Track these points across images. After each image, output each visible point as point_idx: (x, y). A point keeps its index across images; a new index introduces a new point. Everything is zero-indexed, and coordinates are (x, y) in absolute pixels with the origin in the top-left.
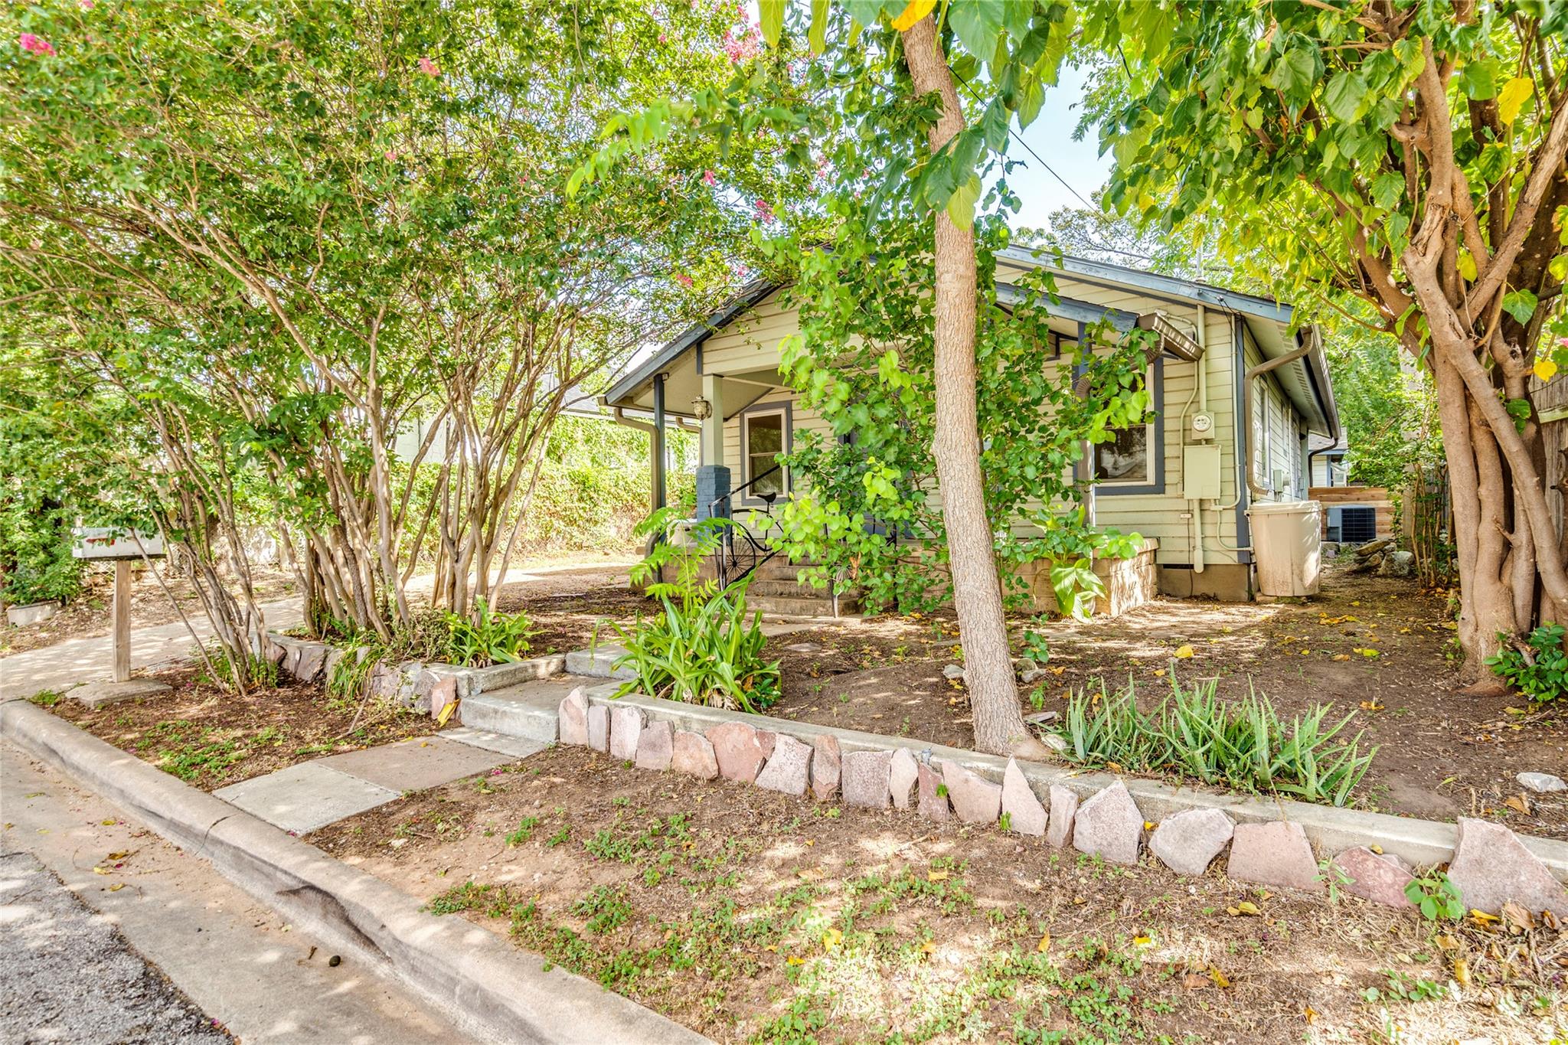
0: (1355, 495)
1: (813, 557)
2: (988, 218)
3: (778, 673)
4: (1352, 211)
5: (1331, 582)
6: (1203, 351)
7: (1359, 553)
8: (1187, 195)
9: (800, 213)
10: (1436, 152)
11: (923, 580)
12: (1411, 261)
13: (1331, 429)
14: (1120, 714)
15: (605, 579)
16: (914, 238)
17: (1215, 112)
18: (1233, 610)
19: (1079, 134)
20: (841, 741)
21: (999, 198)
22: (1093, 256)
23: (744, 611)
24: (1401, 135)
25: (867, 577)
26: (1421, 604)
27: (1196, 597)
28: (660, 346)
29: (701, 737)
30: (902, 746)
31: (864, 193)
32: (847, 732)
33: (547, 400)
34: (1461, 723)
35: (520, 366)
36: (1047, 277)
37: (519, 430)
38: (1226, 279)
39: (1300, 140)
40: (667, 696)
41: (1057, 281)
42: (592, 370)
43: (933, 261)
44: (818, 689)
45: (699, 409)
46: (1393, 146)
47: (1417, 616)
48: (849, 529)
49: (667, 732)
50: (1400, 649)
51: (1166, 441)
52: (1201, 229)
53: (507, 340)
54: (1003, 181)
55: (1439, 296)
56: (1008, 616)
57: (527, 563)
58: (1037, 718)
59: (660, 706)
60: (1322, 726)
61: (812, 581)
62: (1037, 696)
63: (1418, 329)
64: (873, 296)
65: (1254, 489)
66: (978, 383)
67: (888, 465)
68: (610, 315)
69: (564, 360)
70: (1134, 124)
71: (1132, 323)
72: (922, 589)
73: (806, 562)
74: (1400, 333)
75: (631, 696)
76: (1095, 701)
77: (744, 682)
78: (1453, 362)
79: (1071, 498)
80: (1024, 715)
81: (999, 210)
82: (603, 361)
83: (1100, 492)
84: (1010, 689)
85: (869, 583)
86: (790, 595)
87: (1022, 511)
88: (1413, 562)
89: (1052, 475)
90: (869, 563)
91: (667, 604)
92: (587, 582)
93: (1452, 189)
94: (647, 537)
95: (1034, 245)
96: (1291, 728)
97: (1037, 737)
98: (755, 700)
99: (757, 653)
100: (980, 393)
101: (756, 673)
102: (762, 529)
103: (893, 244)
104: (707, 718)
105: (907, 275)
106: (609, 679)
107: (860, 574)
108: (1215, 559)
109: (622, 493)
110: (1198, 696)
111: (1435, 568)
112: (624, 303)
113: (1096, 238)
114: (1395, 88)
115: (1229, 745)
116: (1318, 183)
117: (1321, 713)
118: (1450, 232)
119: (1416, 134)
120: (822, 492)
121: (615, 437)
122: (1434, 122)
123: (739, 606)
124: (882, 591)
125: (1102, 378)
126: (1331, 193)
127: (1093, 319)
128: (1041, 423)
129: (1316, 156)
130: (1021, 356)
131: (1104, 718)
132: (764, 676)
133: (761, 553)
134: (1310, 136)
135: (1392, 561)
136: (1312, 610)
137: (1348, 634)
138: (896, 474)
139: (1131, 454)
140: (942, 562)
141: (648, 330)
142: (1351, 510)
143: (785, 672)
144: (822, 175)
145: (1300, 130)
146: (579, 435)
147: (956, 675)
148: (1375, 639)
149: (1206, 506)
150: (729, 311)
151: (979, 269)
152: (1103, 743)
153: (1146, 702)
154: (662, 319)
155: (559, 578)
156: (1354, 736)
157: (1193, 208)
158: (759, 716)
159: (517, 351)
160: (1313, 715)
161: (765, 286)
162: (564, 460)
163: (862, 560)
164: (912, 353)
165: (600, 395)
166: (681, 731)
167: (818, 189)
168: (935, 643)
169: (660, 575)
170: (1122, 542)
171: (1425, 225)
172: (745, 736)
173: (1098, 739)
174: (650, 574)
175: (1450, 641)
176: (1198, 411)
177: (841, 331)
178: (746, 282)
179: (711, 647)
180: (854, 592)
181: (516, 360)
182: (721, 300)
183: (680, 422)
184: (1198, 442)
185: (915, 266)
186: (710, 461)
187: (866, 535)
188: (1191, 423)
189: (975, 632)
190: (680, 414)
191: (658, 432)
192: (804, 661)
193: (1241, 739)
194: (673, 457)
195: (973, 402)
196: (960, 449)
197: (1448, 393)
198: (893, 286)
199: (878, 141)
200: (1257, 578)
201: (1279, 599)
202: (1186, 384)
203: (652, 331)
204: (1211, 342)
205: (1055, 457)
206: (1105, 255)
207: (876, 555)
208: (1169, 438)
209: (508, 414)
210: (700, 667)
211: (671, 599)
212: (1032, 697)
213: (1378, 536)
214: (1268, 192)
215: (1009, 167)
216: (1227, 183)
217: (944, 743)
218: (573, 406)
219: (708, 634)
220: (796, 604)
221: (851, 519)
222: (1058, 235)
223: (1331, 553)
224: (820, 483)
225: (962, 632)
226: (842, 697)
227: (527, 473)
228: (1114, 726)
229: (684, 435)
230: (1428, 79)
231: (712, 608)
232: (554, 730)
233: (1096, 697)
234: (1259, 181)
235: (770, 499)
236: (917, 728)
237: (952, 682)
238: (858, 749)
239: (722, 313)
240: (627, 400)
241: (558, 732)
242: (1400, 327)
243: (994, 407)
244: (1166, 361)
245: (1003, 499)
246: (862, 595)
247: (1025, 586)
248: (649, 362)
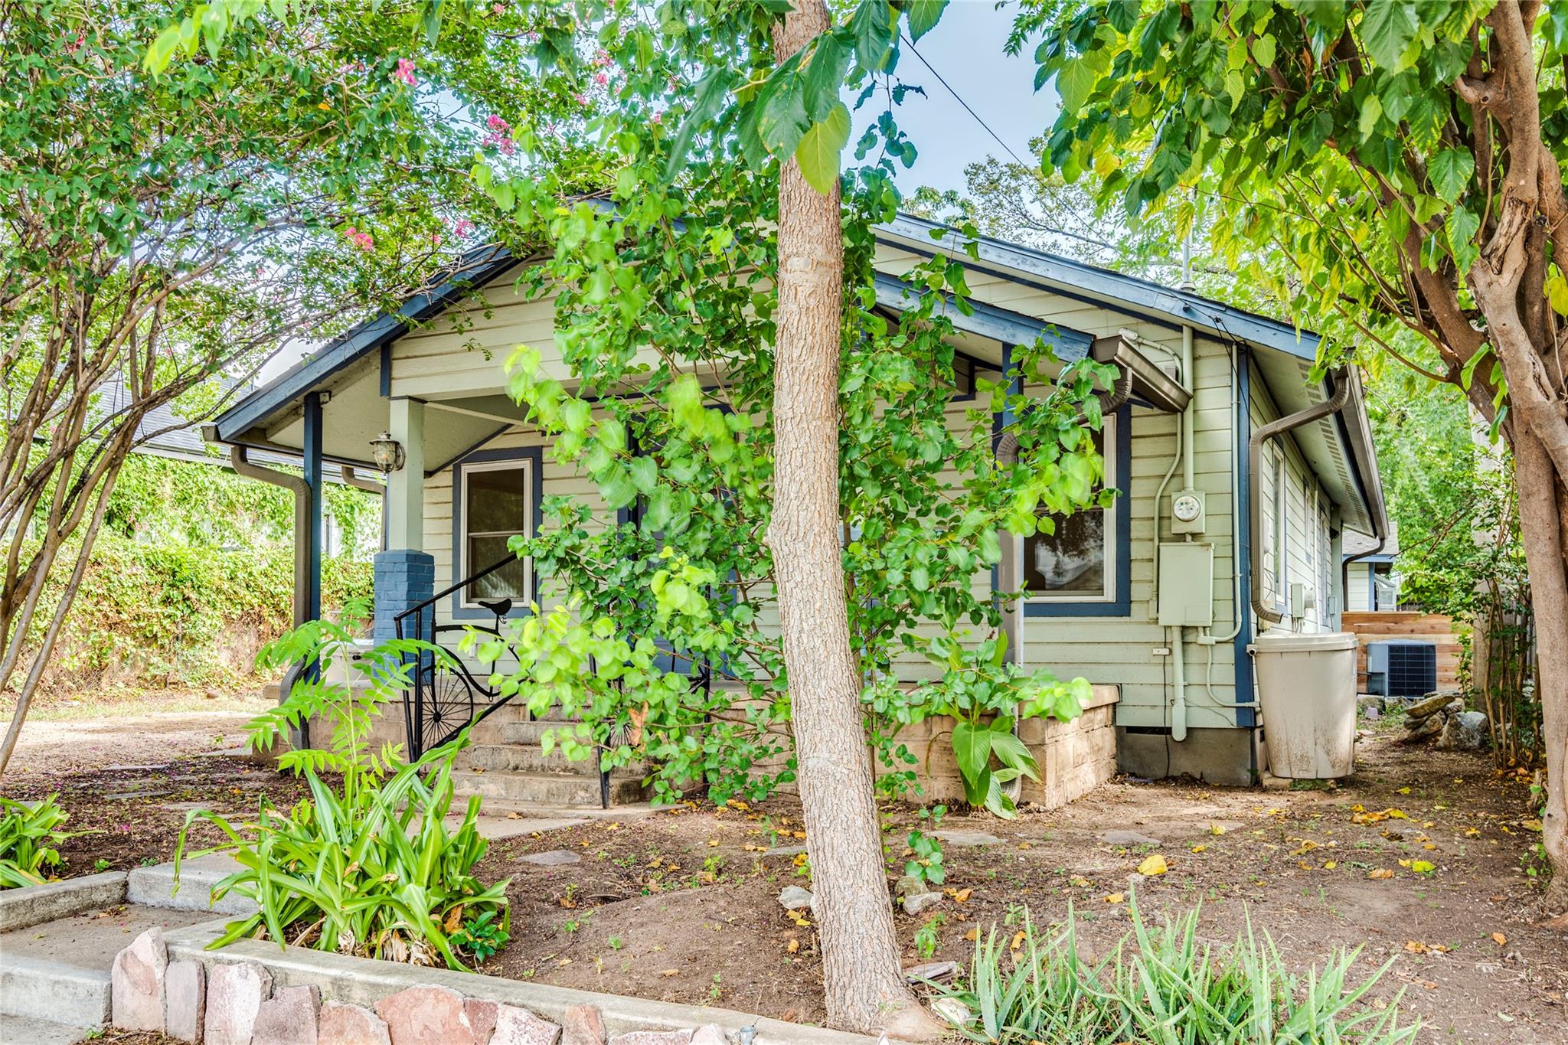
0: (1408, 625)
1: (568, 709)
2: (865, 173)
3: (505, 901)
4: (1401, 199)
5: (1372, 758)
6: (1189, 397)
7: (1411, 713)
8: (1164, 162)
9: (562, 141)
10: (1516, 122)
11: (749, 748)
12: (1481, 281)
13: (1376, 526)
14: (1051, 966)
15: (206, 740)
16: (745, 195)
17: (1206, 36)
18: (1228, 798)
19: (1014, 45)
20: (608, 1014)
21: (882, 140)
22: (1032, 239)
23: (450, 796)
24: (1469, 93)
25: (658, 742)
26: (1496, 792)
27: (1175, 779)
28: (317, 346)
29: (367, 1014)
30: (709, 1020)
31: (667, 116)
32: (619, 1000)
33: (109, 427)
34: (1545, 972)
35: (60, 367)
36: (955, 267)
37: (55, 476)
38: (1226, 288)
39: (1329, 89)
40: (310, 943)
41: (970, 278)
42: (196, 380)
43: (774, 234)
44: (572, 928)
45: (383, 455)
46: (1459, 109)
47: (1490, 809)
48: (629, 664)
49: (308, 1005)
50: (1465, 861)
51: (1133, 535)
52: (1188, 211)
53: (37, 321)
54: (888, 114)
55: (1519, 335)
56: (884, 807)
57: (63, 711)
58: (925, 972)
59: (298, 960)
60: (1349, 980)
61: (566, 748)
62: (925, 936)
63: (1492, 382)
64: (676, 286)
65: (1262, 614)
66: (842, 434)
67: (694, 560)
68: (229, 288)
69: (142, 360)
70: (1086, 43)
71: (1084, 349)
72: (747, 763)
73: (556, 712)
74: (1467, 384)
75: (246, 943)
76: (1016, 944)
77: (448, 915)
78: (1538, 432)
79: (985, 620)
80: (905, 967)
81: (882, 161)
82: (212, 366)
83: (1031, 610)
84: (883, 924)
85: (660, 753)
86: (530, 770)
87: (908, 640)
88: (1485, 729)
89: (956, 584)
90: (661, 719)
91: (315, 784)
92: (173, 745)
93: (1539, 178)
94: (285, 669)
95: (940, 216)
96: (1304, 983)
97: (924, 1002)
98: (464, 948)
99: (472, 868)
100: (845, 449)
101: (467, 901)
102: (485, 659)
103: (713, 203)
104: (380, 979)
105: (733, 255)
106: (207, 914)
107: (646, 737)
108: (1205, 719)
109: (243, 592)
110: (1169, 936)
111: (1515, 736)
112: (254, 269)
113: (1036, 211)
114: (1459, 25)
115: (1215, 1012)
116: (1354, 156)
117: (1347, 960)
118: (1535, 241)
119: (1489, 94)
120: (588, 602)
121: (233, 496)
122: (1513, 78)
123: (441, 789)
124: (681, 767)
125: (1035, 436)
126: (1370, 169)
127: (1025, 339)
128: (941, 501)
129: (1349, 112)
130: (911, 393)
131: (1027, 970)
132: (479, 907)
133: (483, 699)
134: (1344, 85)
135: (1456, 726)
136: (1343, 800)
137: (1393, 837)
138: (709, 575)
139: (1082, 553)
140: (779, 719)
141: (296, 317)
142: (1400, 648)
143: (517, 900)
144: (602, 80)
145: (1330, 74)
146: (167, 489)
147: (800, 903)
148: (1430, 846)
149: (1190, 638)
150: (439, 294)
151: (849, 251)
152: (1026, 1012)
153: (1094, 945)
154: (320, 300)
155: (122, 738)
156: (1395, 993)
157: (1172, 181)
158: (470, 975)
159: (53, 342)
160: (1336, 964)
161: (501, 256)
162: (139, 534)
163: (650, 715)
164: (740, 379)
165: (208, 422)
166: (332, 1003)
167: (594, 102)
168: (769, 851)
169: (305, 733)
170: (1059, 691)
171: (1501, 229)
172: (444, 1009)
173: (1018, 1004)
174: (285, 734)
175: (1534, 848)
176: (1182, 488)
177: (622, 340)
178: (468, 246)
179: (389, 858)
180: (639, 767)
181: (52, 356)
182: (424, 275)
183: (349, 473)
184: (1180, 537)
185: (746, 241)
186: (399, 543)
187: (657, 674)
188: (1171, 506)
189: (829, 833)
190: (350, 464)
191: (310, 491)
192: (552, 880)
193: (1232, 1002)
194: (336, 533)
195: (834, 464)
196: (810, 538)
197: (1531, 479)
198: (709, 271)
199: (690, 38)
200: (1267, 750)
201: (1297, 784)
202: (1164, 446)
203: (304, 320)
204: (1202, 384)
205: (958, 556)
206: (1049, 238)
207: (673, 709)
208: (1137, 529)
209: (36, 448)
210: (370, 893)
211: (324, 776)
212: (917, 939)
213: (1439, 686)
214: (1284, 161)
215: (899, 94)
216: (1227, 144)
217: (778, 1015)
218: (159, 440)
219: (385, 835)
220: (540, 785)
221: (633, 649)
222: (977, 201)
223: (1372, 712)
224: (583, 586)
225: (810, 834)
226: (611, 940)
227: (68, 553)
228: (1043, 983)
229: (356, 496)
230: (1506, 15)
231: (394, 792)
232: (101, 1007)
233: (1018, 938)
234: (1273, 144)
235: (502, 608)
236: (735, 990)
237: (792, 915)
238: (635, 1027)
239: (427, 294)
240: (256, 435)
241: (109, 1009)
242: (1467, 377)
243: (866, 473)
244: (1136, 410)
245: (878, 619)
246: (650, 772)
247: (911, 760)
248: (296, 371)
